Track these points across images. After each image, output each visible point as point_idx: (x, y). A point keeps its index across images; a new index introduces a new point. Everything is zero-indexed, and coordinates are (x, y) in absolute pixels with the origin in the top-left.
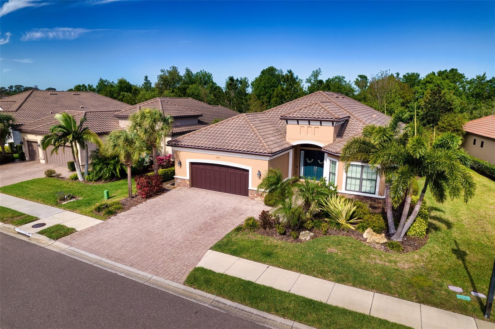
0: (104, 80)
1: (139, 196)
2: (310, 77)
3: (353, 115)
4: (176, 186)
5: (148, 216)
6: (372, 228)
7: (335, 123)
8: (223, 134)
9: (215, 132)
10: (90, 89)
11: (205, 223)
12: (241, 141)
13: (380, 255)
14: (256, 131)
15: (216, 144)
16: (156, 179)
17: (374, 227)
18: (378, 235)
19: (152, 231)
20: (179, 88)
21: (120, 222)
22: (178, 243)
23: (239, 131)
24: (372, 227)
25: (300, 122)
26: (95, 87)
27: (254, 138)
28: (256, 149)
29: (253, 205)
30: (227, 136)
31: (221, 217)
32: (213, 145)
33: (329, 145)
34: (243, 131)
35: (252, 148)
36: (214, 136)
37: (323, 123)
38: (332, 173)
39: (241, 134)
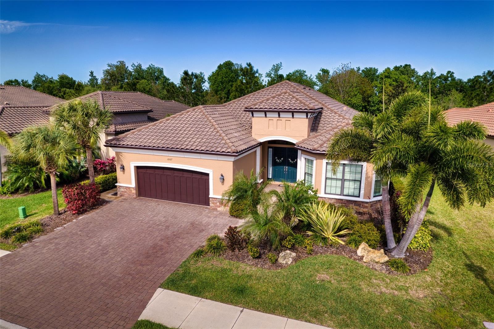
0: (41, 74)
1: (69, 212)
2: (270, 72)
3: (326, 107)
4: (118, 196)
5: (77, 239)
6: (367, 243)
7: (309, 115)
8: (176, 130)
9: (166, 128)
10: (25, 84)
11: (154, 247)
12: (198, 138)
13: (384, 280)
14: (217, 126)
15: (167, 142)
16: (91, 189)
17: (369, 241)
18: (376, 251)
19: (80, 263)
20: (128, 84)
21: (36, 252)
22: (115, 280)
23: (195, 126)
24: (367, 240)
25: (268, 114)
26: (30, 82)
27: (214, 134)
28: (217, 148)
29: (216, 217)
30: (181, 132)
31: (177, 236)
32: (164, 144)
33: (304, 140)
34: (200, 126)
35: (212, 147)
36: (164, 133)
37: (296, 115)
38: (308, 174)
39: (197, 129)
